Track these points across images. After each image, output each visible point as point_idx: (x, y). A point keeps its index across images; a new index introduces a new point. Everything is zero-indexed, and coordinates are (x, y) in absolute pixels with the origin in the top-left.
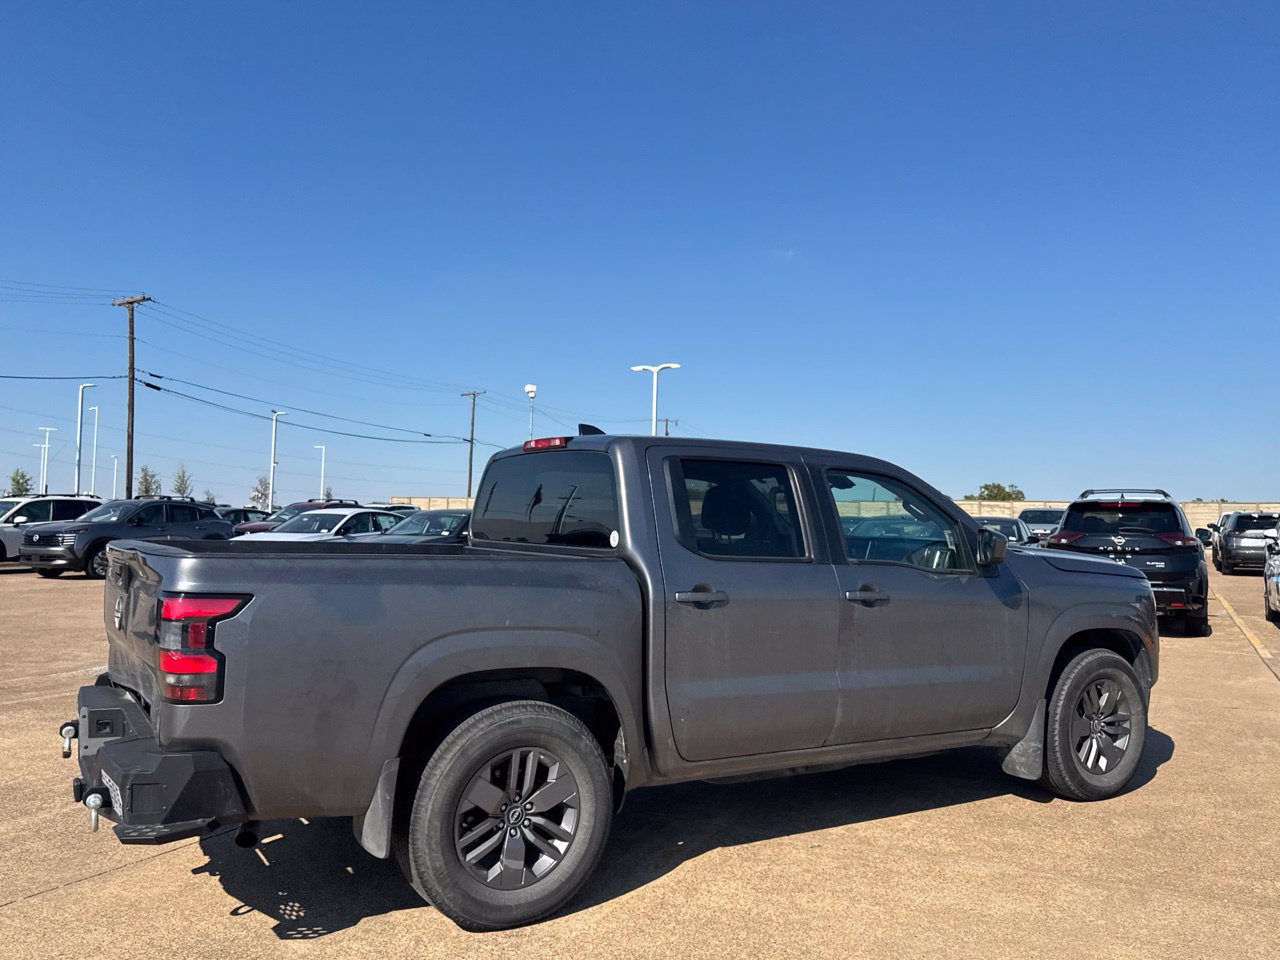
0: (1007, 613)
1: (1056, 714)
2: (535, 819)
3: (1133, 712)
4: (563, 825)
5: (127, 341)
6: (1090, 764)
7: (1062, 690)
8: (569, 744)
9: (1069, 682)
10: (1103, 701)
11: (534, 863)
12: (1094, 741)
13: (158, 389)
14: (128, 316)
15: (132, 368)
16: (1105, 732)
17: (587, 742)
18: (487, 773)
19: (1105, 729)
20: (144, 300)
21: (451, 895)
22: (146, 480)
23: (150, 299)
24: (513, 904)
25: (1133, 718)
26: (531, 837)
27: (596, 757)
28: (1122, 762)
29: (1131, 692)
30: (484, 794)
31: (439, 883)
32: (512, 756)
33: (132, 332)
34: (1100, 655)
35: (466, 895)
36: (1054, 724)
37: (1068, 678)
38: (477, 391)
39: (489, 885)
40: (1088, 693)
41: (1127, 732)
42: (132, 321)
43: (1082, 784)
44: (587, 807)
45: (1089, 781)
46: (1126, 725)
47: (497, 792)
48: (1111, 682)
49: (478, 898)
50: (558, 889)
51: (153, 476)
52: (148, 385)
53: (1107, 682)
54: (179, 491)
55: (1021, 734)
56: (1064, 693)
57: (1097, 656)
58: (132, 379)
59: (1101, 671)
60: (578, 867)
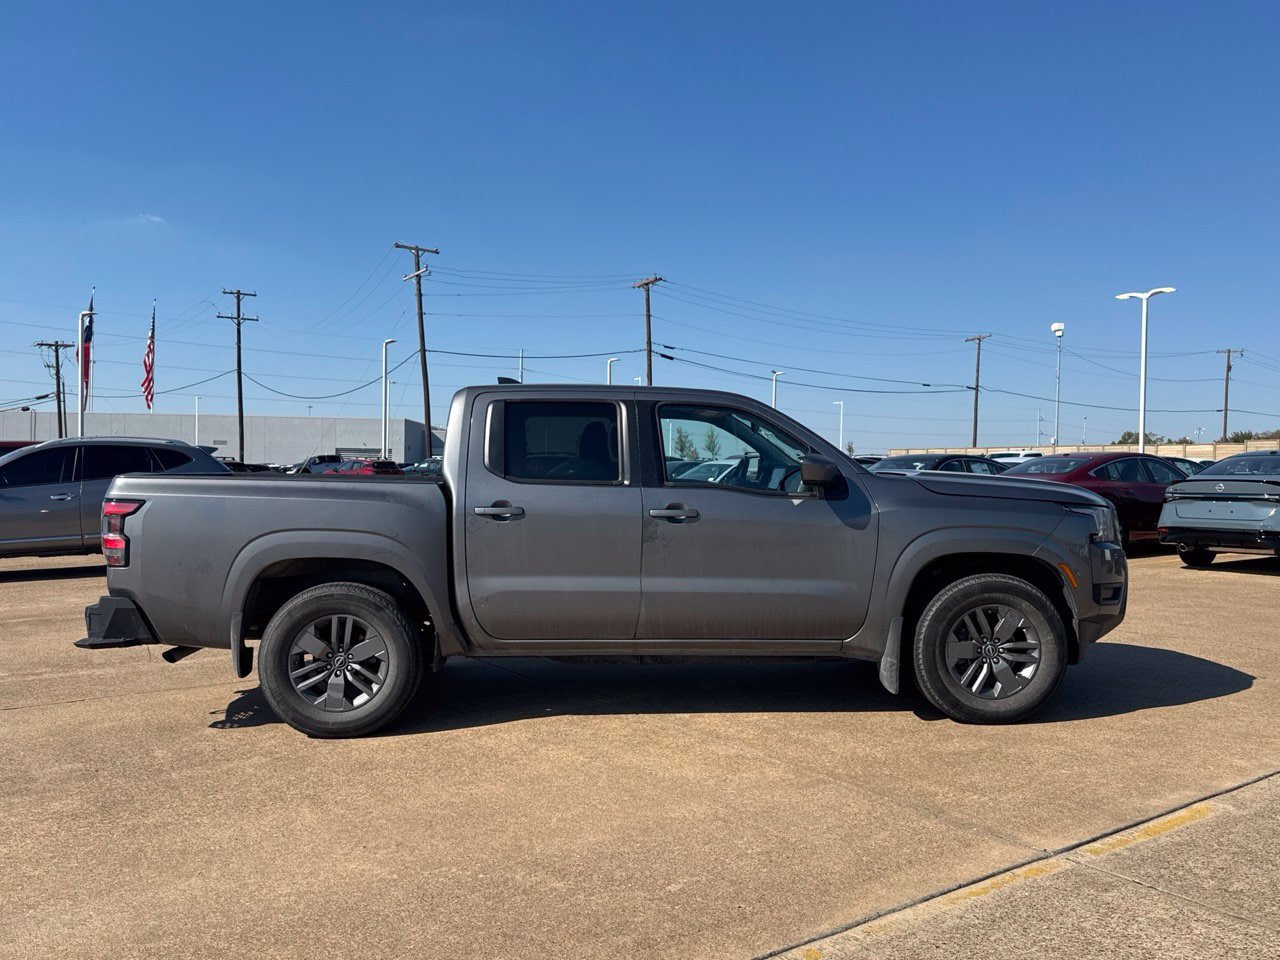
0: (850, 533)
1: (920, 633)
2: (357, 667)
3: (1043, 641)
4: (379, 674)
5: (645, 319)
6: (974, 688)
7: (930, 610)
8: (374, 615)
9: (938, 604)
10: (997, 628)
11: (354, 698)
12: (986, 666)
13: (671, 358)
14: (645, 297)
15: (649, 343)
16: (1004, 659)
17: (390, 613)
18: (311, 629)
19: (1003, 655)
20: (656, 280)
21: (282, 707)
22: (681, 441)
23: (661, 279)
24: (331, 721)
25: (1043, 647)
26: (350, 678)
27: (398, 626)
28: (1026, 689)
29: (1038, 619)
30: (310, 645)
31: (274, 698)
32: (330, 621)
33: (648, 311)
34: (988, 579)
35: (295, 711)
36: (918, 643)
37: (939, 599)
38: (982, 335)
39: (314, 706)
40: (973, 617)
41: (1033, 661)
42: (648, 300)
43: (956, 704)
44: (393, 662)
45: (969, 704)
46: (1035, 654)
47: (322, 645)
48: (1007, 608)
49: (304, 713)
50: (367, 716)
51: (687, 437)
52: (663, 356)
53: (1000, 608)
54: (709, 449)
55: (879, 649)
56: (931, 613)
57: (983, 580)
58: (650, 351)
59: (986, 595)
60: (384, 703)
